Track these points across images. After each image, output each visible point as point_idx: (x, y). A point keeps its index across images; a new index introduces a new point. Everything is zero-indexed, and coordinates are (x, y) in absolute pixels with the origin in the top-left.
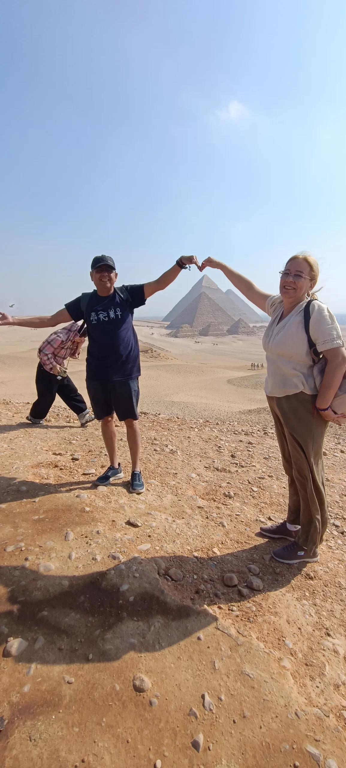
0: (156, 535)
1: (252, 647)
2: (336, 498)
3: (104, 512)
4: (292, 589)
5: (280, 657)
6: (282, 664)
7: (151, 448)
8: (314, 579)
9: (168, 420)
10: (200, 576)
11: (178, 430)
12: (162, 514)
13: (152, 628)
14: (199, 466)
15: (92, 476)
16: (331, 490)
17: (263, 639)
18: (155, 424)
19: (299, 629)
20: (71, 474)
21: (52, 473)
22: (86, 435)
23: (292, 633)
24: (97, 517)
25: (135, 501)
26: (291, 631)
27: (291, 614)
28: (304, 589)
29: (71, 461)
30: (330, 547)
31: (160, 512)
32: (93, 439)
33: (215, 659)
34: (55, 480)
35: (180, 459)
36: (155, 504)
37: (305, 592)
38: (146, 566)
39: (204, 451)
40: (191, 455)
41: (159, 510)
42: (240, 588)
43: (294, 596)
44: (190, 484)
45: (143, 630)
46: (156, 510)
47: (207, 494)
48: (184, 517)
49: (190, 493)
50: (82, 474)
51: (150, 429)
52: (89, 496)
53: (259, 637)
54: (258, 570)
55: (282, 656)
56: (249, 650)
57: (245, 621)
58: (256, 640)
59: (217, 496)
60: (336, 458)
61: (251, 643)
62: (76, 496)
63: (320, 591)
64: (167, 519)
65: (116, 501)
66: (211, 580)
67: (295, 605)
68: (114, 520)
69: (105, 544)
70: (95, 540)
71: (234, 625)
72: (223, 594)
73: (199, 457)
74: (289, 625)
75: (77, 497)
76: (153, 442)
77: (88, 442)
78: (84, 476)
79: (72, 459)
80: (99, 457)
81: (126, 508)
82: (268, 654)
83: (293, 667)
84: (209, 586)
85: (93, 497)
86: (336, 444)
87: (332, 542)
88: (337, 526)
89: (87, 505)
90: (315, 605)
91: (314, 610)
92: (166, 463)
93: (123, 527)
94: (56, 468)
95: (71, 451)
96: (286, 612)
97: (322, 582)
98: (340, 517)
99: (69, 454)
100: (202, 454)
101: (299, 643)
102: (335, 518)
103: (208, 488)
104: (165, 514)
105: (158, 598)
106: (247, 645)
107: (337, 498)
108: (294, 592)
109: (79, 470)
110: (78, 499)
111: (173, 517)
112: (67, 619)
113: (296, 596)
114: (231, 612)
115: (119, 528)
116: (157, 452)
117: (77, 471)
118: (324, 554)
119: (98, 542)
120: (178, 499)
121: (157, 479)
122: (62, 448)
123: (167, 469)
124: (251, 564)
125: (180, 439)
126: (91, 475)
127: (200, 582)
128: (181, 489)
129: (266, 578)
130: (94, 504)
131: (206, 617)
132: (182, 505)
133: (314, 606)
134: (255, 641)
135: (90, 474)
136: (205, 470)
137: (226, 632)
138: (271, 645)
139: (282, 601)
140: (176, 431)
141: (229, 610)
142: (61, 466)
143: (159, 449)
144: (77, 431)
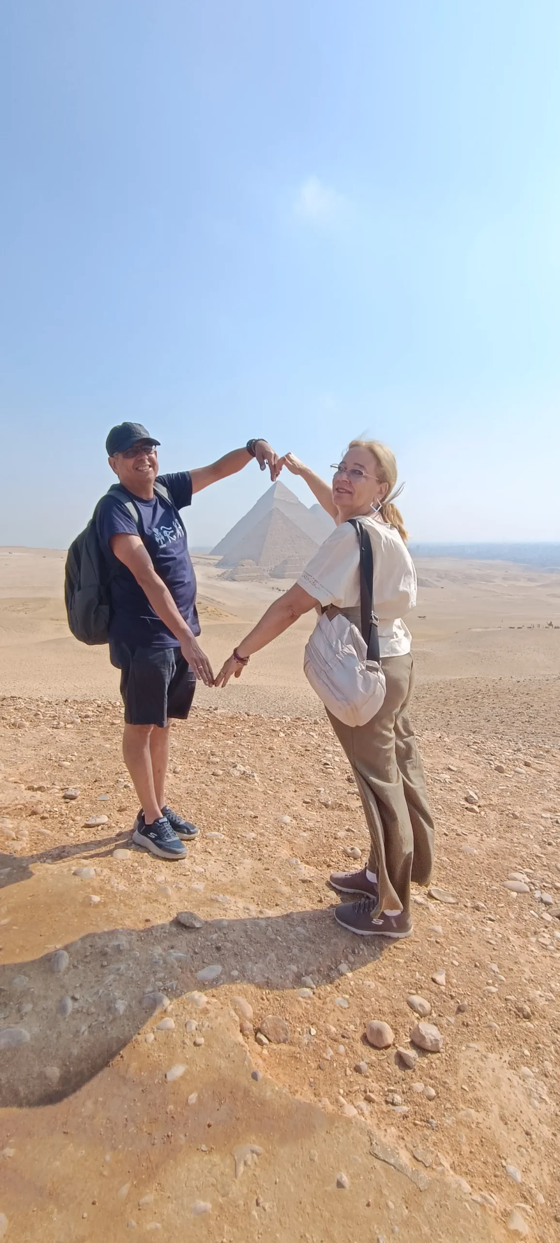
0: (229, 945)
1: (449, 1192)
2: (534, 850)
3: (127, 902)
4: (497, 1043)
5: (505, 1210)
6: (512, 1227)
7: (207, 770)
8: (532, 1017)
9: (232, 718)
10: (321, 1028)
11: (250, 736)
12: (239, 900)
13: (241, 1168)
14: (294, 801)
15: (102, 829)
16: (524, 835)
17: (464, 1169)
18: (210, 726)
19: (527, 1134)
20: (62, 826)
21: (27, 827)
22: (88, 750)
23: (516, 1146)
24: (114, 915)
25: (185, 875)
26: (513, 1140)
27: (506, 1101)
28: (519, 1042)
29: (63, 800)
30: (544, 947)
31: (233, 894)
32: (100, 758)
33: (377, 1232)
34: (31, 840)
35: (259, 789)
36: (224, 879)
37: (523, 1049)
38: (216, 1018)
39: (300, 773)
40: (278, 781)
41: (232, 891)
42: (401, 1049)
43: (503, 1060)
44: (281, 835)
45: (222, 1174)
46: (225, 891)
47: (315, 853)
48: (279, 903)
49: (284, 852)
50: (83, 825)
51: (202, 735)
52: (99, 870)
53: (456, 1162)
54: (427, 1006)
55: (509, 1208)
56: (443, 1202)
57: (421, 1126)
58: (452, 1172)
59: (332, 856)
60: (520, 776)
61: (445, 1184)
62: (73, 872)
63: (548, 1042)
64: (248, 909)
65: (150, 878)
66: (343, 1037)
67: (509, 1079)
68: (148, 918)
69: (133, 975)
70: (112, 966)
71: (403, 1139)
72: (371, 1065)
73: (292, 785)
74: (505, 1127)
75: (75, 874)
76: (209, 759)
77: (93, 762)
78: (86, 829)
79: (65, 797)
80: (113, 791)
81: (170, 891)
82: (482, 1205)
83: (532, 1228)
84: (342, 1049)
85: (106, 871)
86: (515, 751)
87: (545, 935)
88: (547, 904)
89: (95, 892)
90: (546, 1076)
91: (545, 1087)
92: (236, 797)
93: (165, 932)
94: (34, 817)
95: (62, 781)
96: (496, 1097)
97: (548, 1023)
98: (550, 886)
99: (59, 787)
100: (296, 779)
101: (532, 1167)
102: (541, 888)
103: (314, 841)
104: (243, 899)
105: (247, 1092)
106: (438, 1190)
107: (537, 849)
108: (501, 1050)
109: (78, 818)
110: (77, 879)
111: (258, 904)
112: (58, 1163)
113: (507, 1059)
114: (391, 1107)
115: (158, 935)
116: (219, 778)
117: (73, 820)
118: (539, 962)
119: (119, 969)
120: (264, 867)
121: (221, 829)
122: (44, 777)
123: (239, 808)
124: (413, 994)
125: (256, 753)
126: (100, 828)
127: (324, 1041)
128: (266, 846)
129: (444, 1022)
130: (109, 888)
131: (346, 1128)
132: (273, 877)
133: (545, 1079)
134: (451, 1177)
135: (98, 825)
136: (304, 808)
137: (392, 1161)
138: (481, 1179)
139: (484, 1073)
140: (248, 738)
141: (387, 1102)
142: (43, 812)
143: (221, 772)
144: (73, 744)
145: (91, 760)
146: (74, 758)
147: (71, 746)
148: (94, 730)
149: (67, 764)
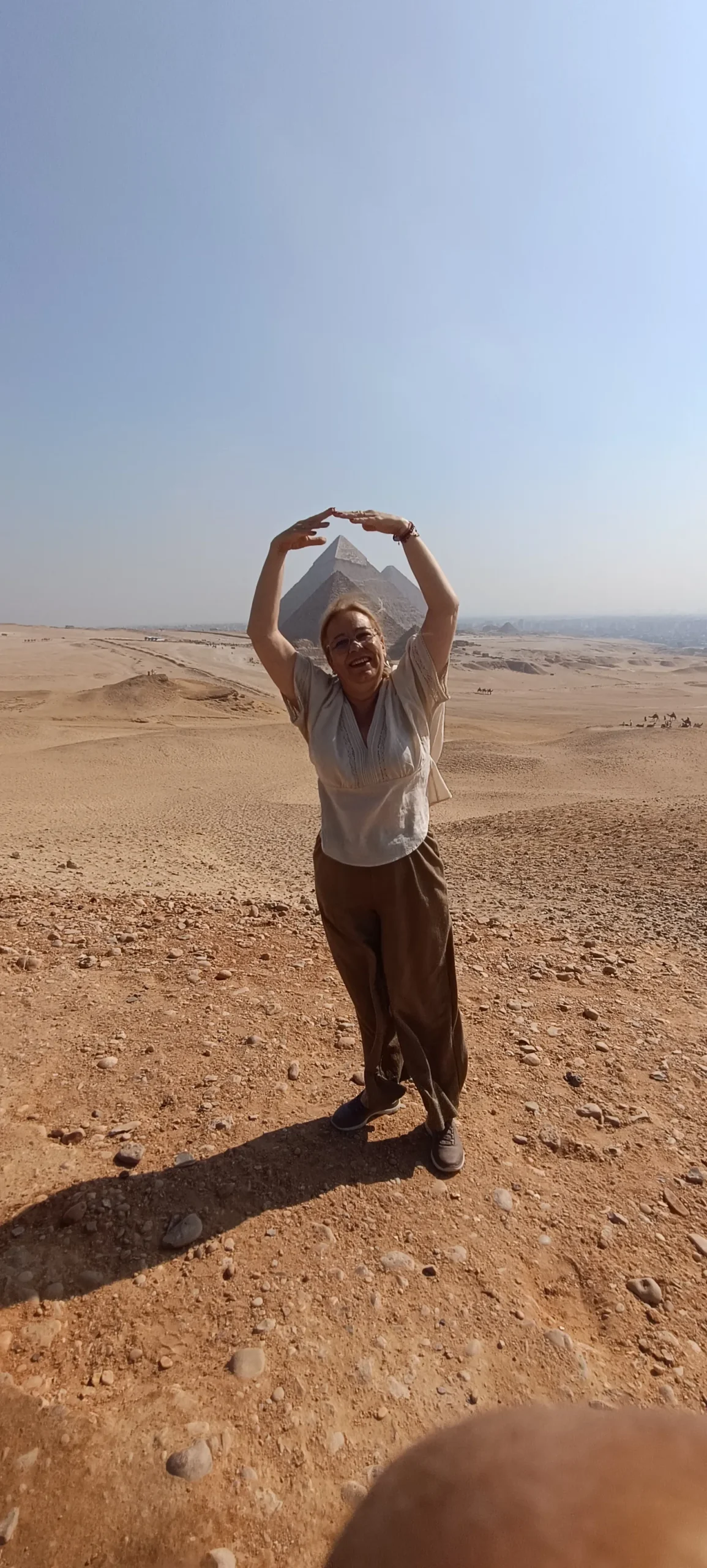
144: (116, 1010)
145: (149, 1050)
146: (122, 1047)
147: (114, 1014)
148: (145, 974)
149: (111, 1060)
